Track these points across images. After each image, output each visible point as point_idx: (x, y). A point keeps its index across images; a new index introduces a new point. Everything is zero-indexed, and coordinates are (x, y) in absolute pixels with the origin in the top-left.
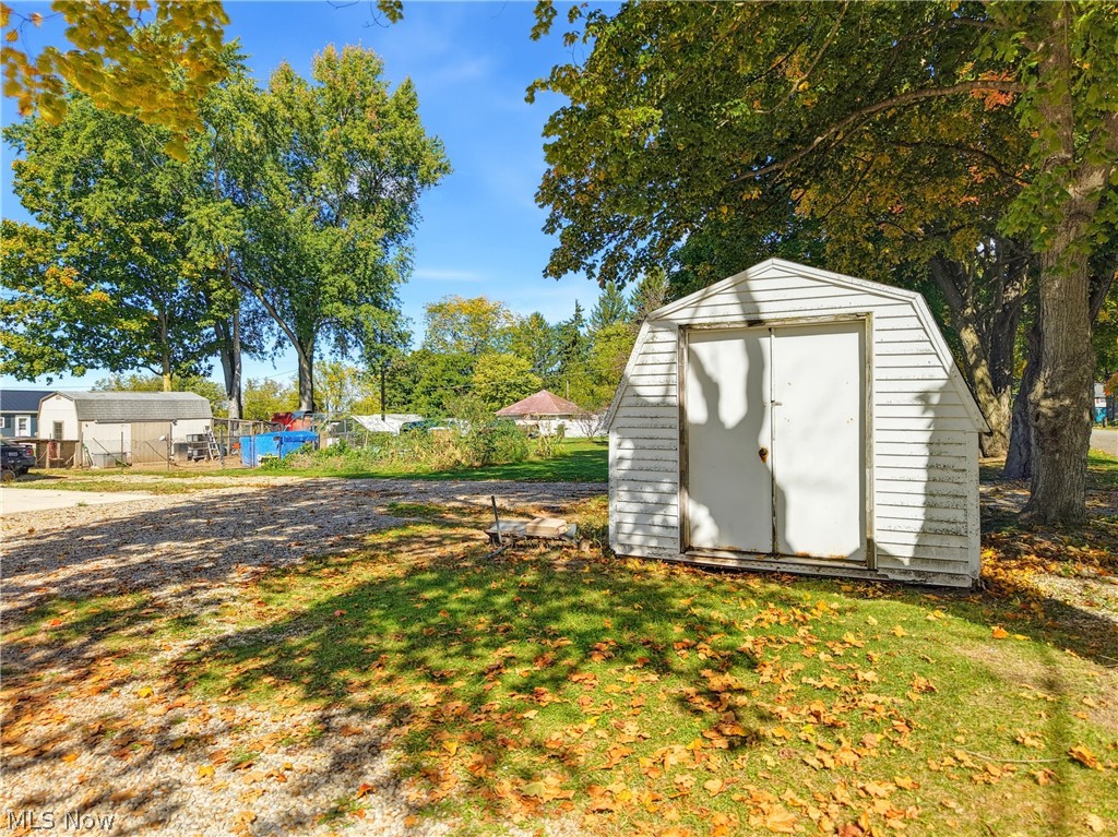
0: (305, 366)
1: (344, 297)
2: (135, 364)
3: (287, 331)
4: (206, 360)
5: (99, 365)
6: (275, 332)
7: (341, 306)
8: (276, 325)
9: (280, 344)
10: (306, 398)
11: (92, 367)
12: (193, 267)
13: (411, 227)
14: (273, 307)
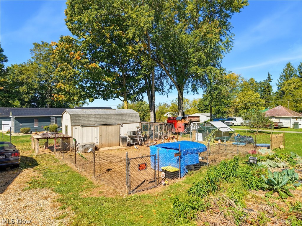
0: (181, 97)
1: (200, 63)
2: (112, 97)
3: (173, 81)
4: (142, 95)
5: (100, 97)
6: (169, 83)
7: (198, 68)
8: (169, 79)
9: (171, 88)
10: (181, 111)
11: (97, 98)
12: (133, 49)
13: (228, 32)
14: (168, 71)
